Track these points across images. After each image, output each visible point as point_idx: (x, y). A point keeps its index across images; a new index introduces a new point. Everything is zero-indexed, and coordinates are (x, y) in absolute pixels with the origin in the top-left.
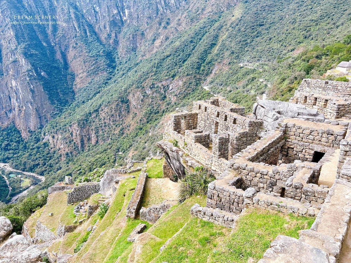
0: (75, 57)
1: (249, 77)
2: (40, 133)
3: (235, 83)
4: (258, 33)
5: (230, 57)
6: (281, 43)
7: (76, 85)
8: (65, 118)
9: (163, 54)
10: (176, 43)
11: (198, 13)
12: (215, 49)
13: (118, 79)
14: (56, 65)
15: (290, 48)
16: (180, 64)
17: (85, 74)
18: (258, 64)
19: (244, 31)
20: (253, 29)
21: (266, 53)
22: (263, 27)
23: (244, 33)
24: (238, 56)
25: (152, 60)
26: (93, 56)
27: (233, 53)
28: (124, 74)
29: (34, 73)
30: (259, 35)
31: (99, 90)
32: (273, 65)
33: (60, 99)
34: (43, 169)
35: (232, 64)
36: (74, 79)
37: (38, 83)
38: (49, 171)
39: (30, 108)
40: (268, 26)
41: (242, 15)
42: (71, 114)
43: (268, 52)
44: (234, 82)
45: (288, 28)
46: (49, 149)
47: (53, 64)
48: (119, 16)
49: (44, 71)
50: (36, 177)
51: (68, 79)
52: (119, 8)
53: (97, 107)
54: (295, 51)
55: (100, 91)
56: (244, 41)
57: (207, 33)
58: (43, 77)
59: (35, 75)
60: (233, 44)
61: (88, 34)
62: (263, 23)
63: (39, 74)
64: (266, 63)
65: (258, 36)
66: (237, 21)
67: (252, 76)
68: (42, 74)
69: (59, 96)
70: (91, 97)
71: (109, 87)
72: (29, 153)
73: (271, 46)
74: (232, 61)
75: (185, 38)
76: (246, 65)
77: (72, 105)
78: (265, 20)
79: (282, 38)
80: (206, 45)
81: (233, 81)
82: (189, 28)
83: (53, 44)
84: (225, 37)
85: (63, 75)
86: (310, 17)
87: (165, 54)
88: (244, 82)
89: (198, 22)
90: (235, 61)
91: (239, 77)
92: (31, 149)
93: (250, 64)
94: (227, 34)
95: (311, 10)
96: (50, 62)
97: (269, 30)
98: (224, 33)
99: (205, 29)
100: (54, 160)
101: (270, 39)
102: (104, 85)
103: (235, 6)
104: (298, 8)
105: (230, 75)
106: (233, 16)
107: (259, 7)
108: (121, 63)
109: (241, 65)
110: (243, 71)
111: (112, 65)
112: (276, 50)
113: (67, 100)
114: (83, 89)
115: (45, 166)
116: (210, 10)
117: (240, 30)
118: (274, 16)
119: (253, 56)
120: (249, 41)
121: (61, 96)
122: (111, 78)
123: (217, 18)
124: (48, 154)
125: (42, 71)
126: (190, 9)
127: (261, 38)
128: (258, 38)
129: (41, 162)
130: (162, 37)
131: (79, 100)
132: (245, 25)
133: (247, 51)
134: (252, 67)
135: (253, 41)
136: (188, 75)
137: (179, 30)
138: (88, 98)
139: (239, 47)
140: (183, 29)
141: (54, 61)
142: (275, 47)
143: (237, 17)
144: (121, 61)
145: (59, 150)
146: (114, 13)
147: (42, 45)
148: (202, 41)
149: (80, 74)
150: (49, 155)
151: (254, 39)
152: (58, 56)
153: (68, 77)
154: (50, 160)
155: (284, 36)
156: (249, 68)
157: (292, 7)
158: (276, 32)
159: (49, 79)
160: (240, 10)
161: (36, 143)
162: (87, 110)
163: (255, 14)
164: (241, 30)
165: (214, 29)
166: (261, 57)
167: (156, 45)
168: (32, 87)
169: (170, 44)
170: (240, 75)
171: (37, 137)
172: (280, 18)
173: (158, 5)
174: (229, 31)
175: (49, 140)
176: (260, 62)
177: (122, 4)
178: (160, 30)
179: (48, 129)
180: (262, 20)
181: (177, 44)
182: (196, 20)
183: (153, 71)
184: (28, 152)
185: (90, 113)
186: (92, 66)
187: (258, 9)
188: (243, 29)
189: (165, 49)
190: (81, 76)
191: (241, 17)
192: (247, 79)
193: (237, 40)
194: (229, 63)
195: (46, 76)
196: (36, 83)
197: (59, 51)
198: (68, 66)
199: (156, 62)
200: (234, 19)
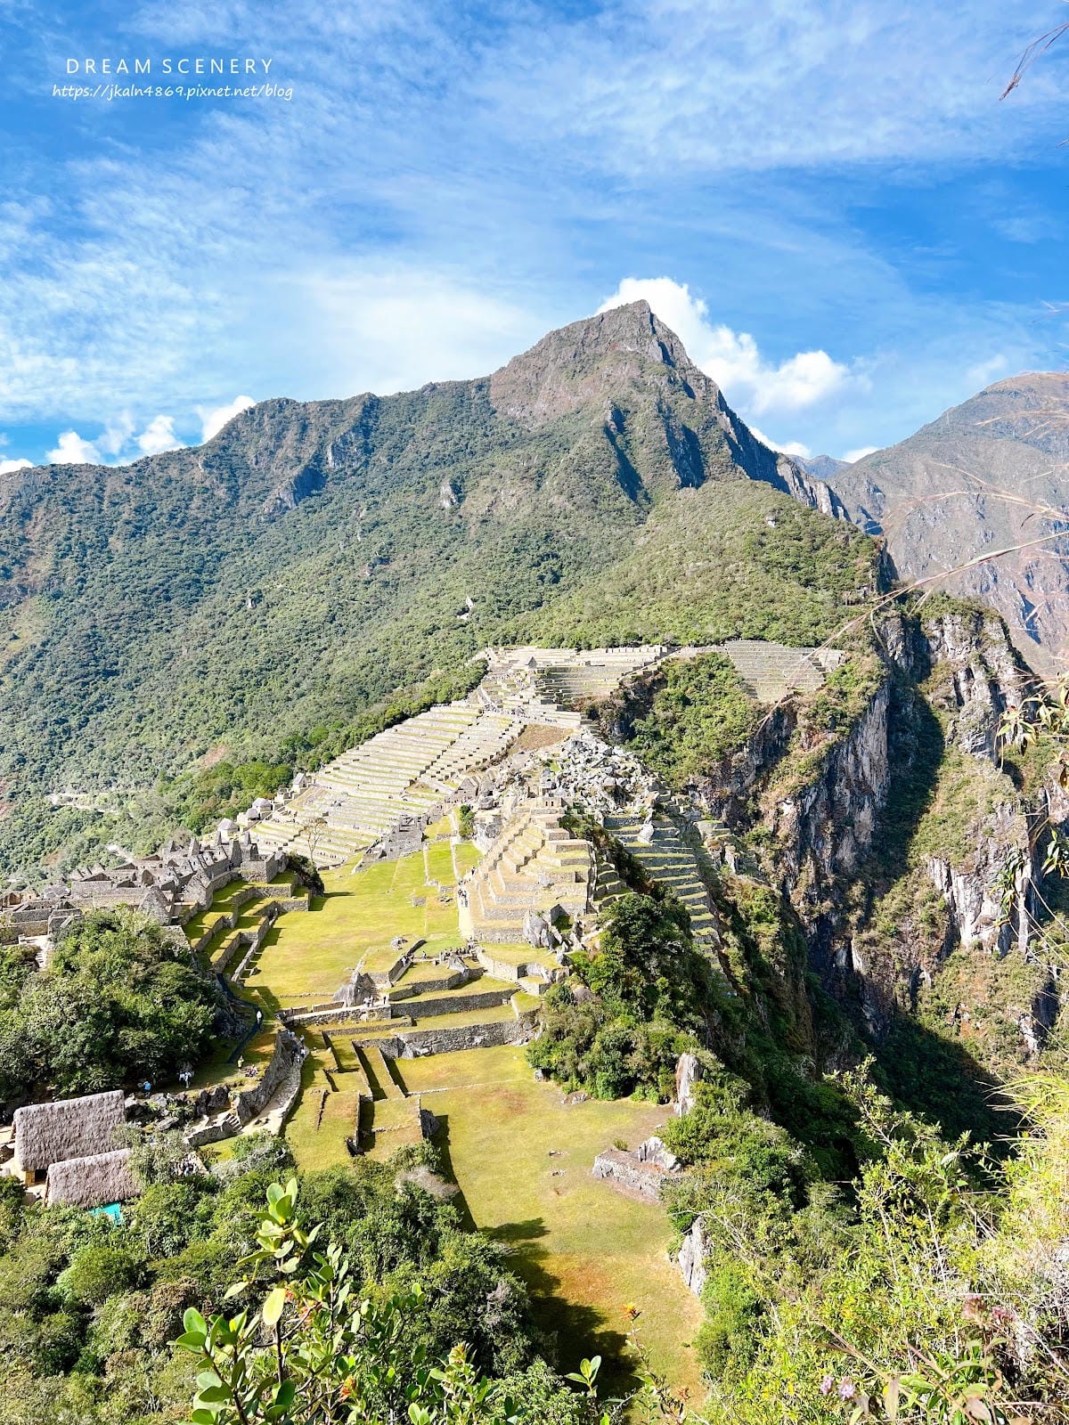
1: (78, 838)
3: (37, 859)
4: (101, 699)
5: (15, 775)
6: (170, 733)
15: (194, 747)
18: (105, 795)
19: (54, 688)
20: (85, 684)
21: (129, 762)
22: (116, 679)
23: (55, 697)
24: (42, 770)
27: (24, 761)
30: (105, 702)
32: (147, 801)
35: (20, 798)
40: (130, 676)
41: (44, 638)
43: (133, 758)
44: (32, 856)
45: (187, 688)
54: (208, 754)
56: (57, 722)
60: (19, 733)
62: (115, 668)
64: (131, 791)
65: (103, 707)
66: (31, 655)
67: (89, 832)
73: (142, 739)
74: (21, 786)
76: (70, 800)
78: (121, 659)
79: (172, 718)
81: (28, 852)
86: (241, 663)
88: (64, 854)
90: (32, 786)
91: (47, 838)
93: (81, 796)
95: (244, 642)
97: (135, 690)
101: (140, 719)
103: (19, 606)
104: (211, 632)
105: (18, 835)
106: (16, 638)
107: (100, 614)
109: (54, 799)
110: (63, 817)
112: (156, 752)
117: (40, 686)
118: (147, 648)
119: (89, 771)
120: (73, 722)
127: (113, 712)
128: (105, 714)
132: (59, 670)
133: (71, 753)
134: (90, 804)
135: (87, 720)
139: (43, 740)
142: (154, 745)
143: (28, 643)
151: (91, 717)
155: (178, 710)
156: (81, 807)
157: (195, 627)
158: (154, 698)
160: (35, 621)
163: (89, 636)
164: (45, 688)
166: (116, 775)
170: (51, 831)
172: (166, 656)
176: (113, 789)
180: (111, 658)
187: (98, 624)
188: (50, 683)
191: (43, 645)
192: (73, 847)
193: (34, 717)
194: (13, 795)
200: (15, 646)
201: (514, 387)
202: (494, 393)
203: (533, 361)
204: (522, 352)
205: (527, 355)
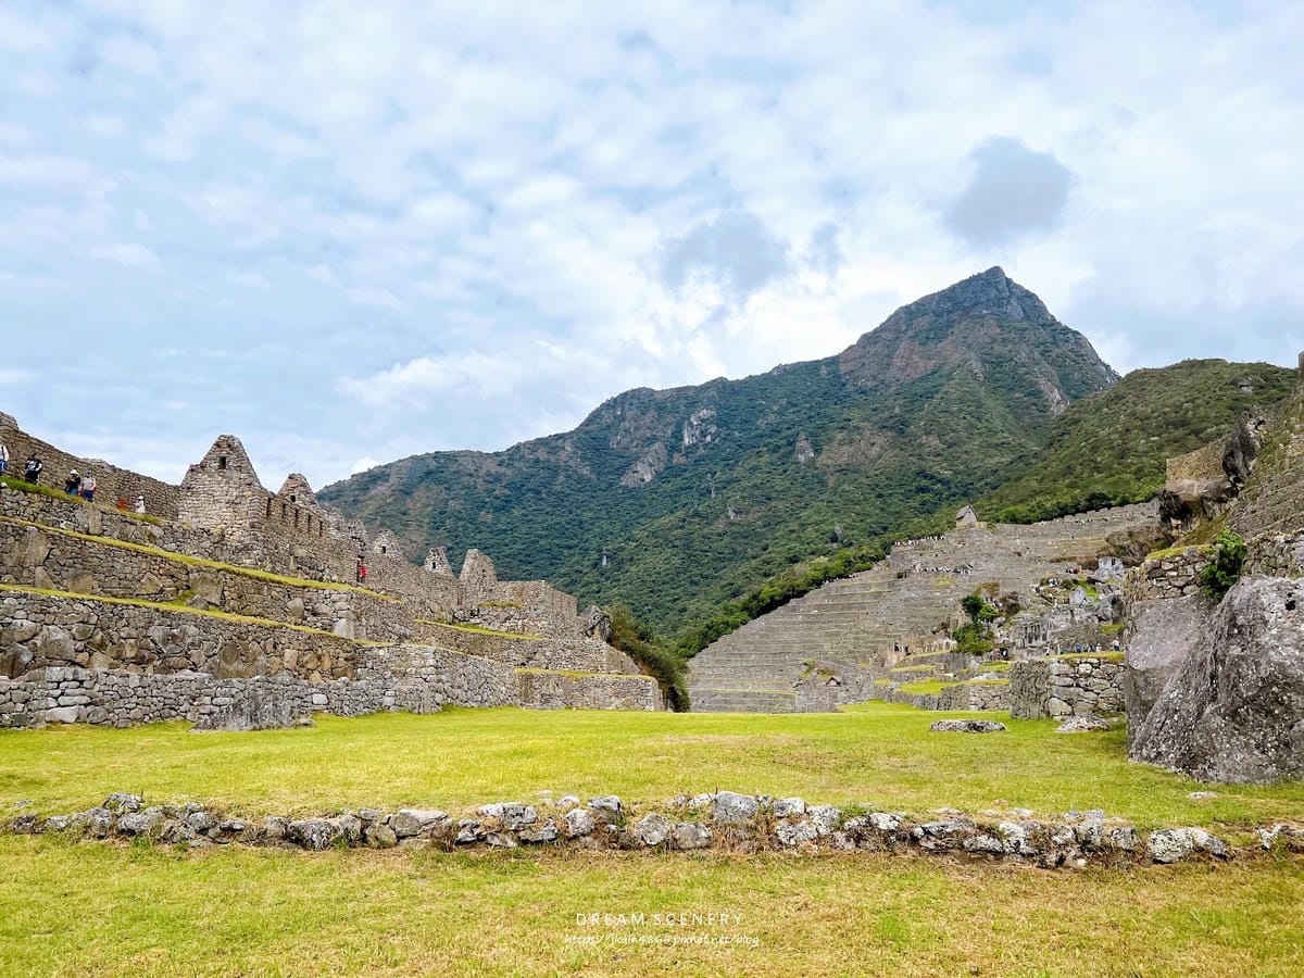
201: (864, 360)
202: (843, 369)
203: (884, 335)
204: (870, 329)
205: (876, 331)
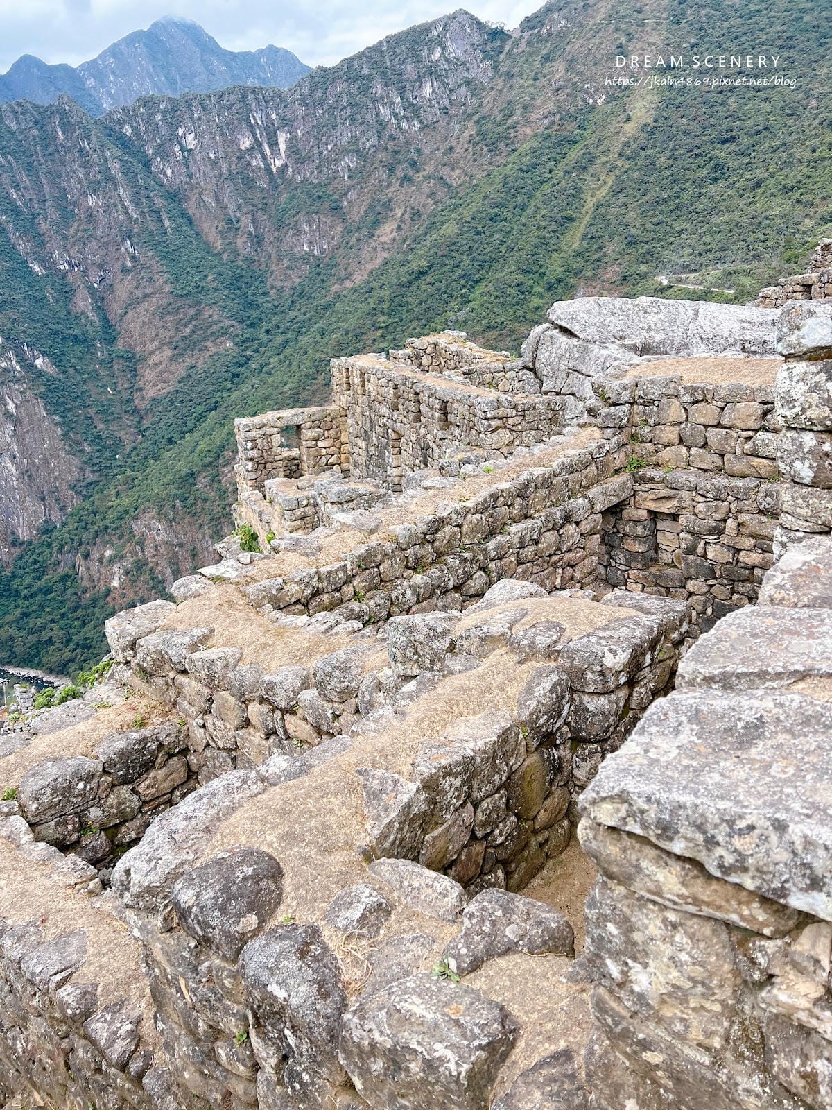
0: (133, 303)
2: (49, 546)
4: (714, 170)
5: (626, 258)
6: (796, 195)
7: (141, 389)
8: (117, 495)
9: (406, 268)
10: (444, 227)
11: (510, 121)
12: (573, 236)
13: (271, 360)
14: (78, 332)
16: (462, 296)
17: (168, 352)
18: (719, 272)
19: (665, 166)
20: (698, 155)
21: (747, 233)
22: (732, 147)
23: (667, 173)
24: (651, 253)
25: (371, 290)
26: (187, 295)
27: (635, 243)
28: (286, 343)
29: (14, 363)
30: (719, 173)
31: (213, 400)
32: (771, 273)
33: (99, 437)
34: (66, 655)
35: (633, 281)
36: (135, 370)
37: (29, 394)
38: (84, 661)
39: (10, 471)
40: (747, 141)
41: (657, 115)
42: (136, 482)
43: (751, 228)
46: (76, 594)
47: (70, 328)
48: (259, 156)
49: (44, 353)
50: (47, 682)
51: (117, 373)
52: (258, 132)
53: (211, 454)
55: (217, 402)
56: (669, 199)
57: (546, 186)
58: (41, 374)
59: (18, 368)
60: (632, 215)
61: (167, 223)
62: (730, 134)
63: (28, 366)
64: (748, 267)
65: (716, 179)
66: (644, 134)
68: (39, 362)
69: (95, 427)
70: (190, 423)
71: (245, 388)
72: (20, 610)
73: (760, 207)
74: (632, 270)
75: (474, 210)
76: (680, 281)
77: (134, 453)
78: (737, 123)
79: (798, 178)
80: (543, 224)
82: (485, 173)
83: (62, 267)
84: (604, 191)
85: (101, 362)
87: (414, 266)
89: (514, 151)
90: (644, 268)
92: (26, 598)
93: (692, 276)
94: (610, 183)
96: (58, 323)
97: (753, 154)
98: (602, 178)
99: (539, 172)
100: (95, 627)
101: (758, 185)
102: (229, 385)
106: (629, 119)
108: (276, 307)
109: (665, 280)
111: (249, 318)
112: (778, 220)
113: (120, 441)
114: (167, 400)
115: (72, 646)
116: (551, 106)
117: (653, 163)
118: (766, 107)
119: (701, 248)
120: (685, 198)
121: (101, 426)
122: (248, 360)
123: (575, 132)
124: (75, 609)
125: (36, 353)
126: (484, 111)
127: (727, 183)
128: (718, 186)
129: (58, 634)
130: (399, 213)
131: (157, 437)
132: (671, 145)
133: (681, 232)
134: (701, 284)
135: (700, 195)
136: (490, 328)
137: (455, 184)
138: (184, 429)
139: (654, 220)
140: (467, 178)
141: (73, 318)
142: (777, 211)
143: (642, 121)
144: (276, 303)
145: (107, 596)
146: (243, 148)
147: (30, 271)
148: (529, 211)
149: (152, 353)
150: (79, 613)
151: (703, 191)
152: (83, 303)
153: (116, 367)
154: (84, 625)
155: (804, 169)
156: (692, 287)
158: (776, 160)
159: (62, 377)
160: (650, 98)
161: (38, 578)
162: (182, 466)
163: (703, 103)
164: (658, 165)
165: (567, 168)
166: (728, 249)
167: (382, 239)
168: (11, 405)
169: (426, 234)
171: (40, 559)
172: (788, 111)
173: (381, 108)
174: (617, 172)
175: (74, 567)
176: (727, 264)
177: (268, 116)
178: (393, 189)
179: (69, 533)
180: (726, 124)
181: (450, 230)
182: (507, 145)
183: (377, 325)
184: (16, 607)
185: (192, 474)
186: (186, 325)
188: (662, 161)
189: (412, 249)
190: (155, 358)
191: (656, 121)
193: (645, 198)
194: (625, 278)
195: (51, 370)
196: (21, 392)
197: (82, 285)
198: (114, 333)
199: (385, 293)
200: (630, 128)
